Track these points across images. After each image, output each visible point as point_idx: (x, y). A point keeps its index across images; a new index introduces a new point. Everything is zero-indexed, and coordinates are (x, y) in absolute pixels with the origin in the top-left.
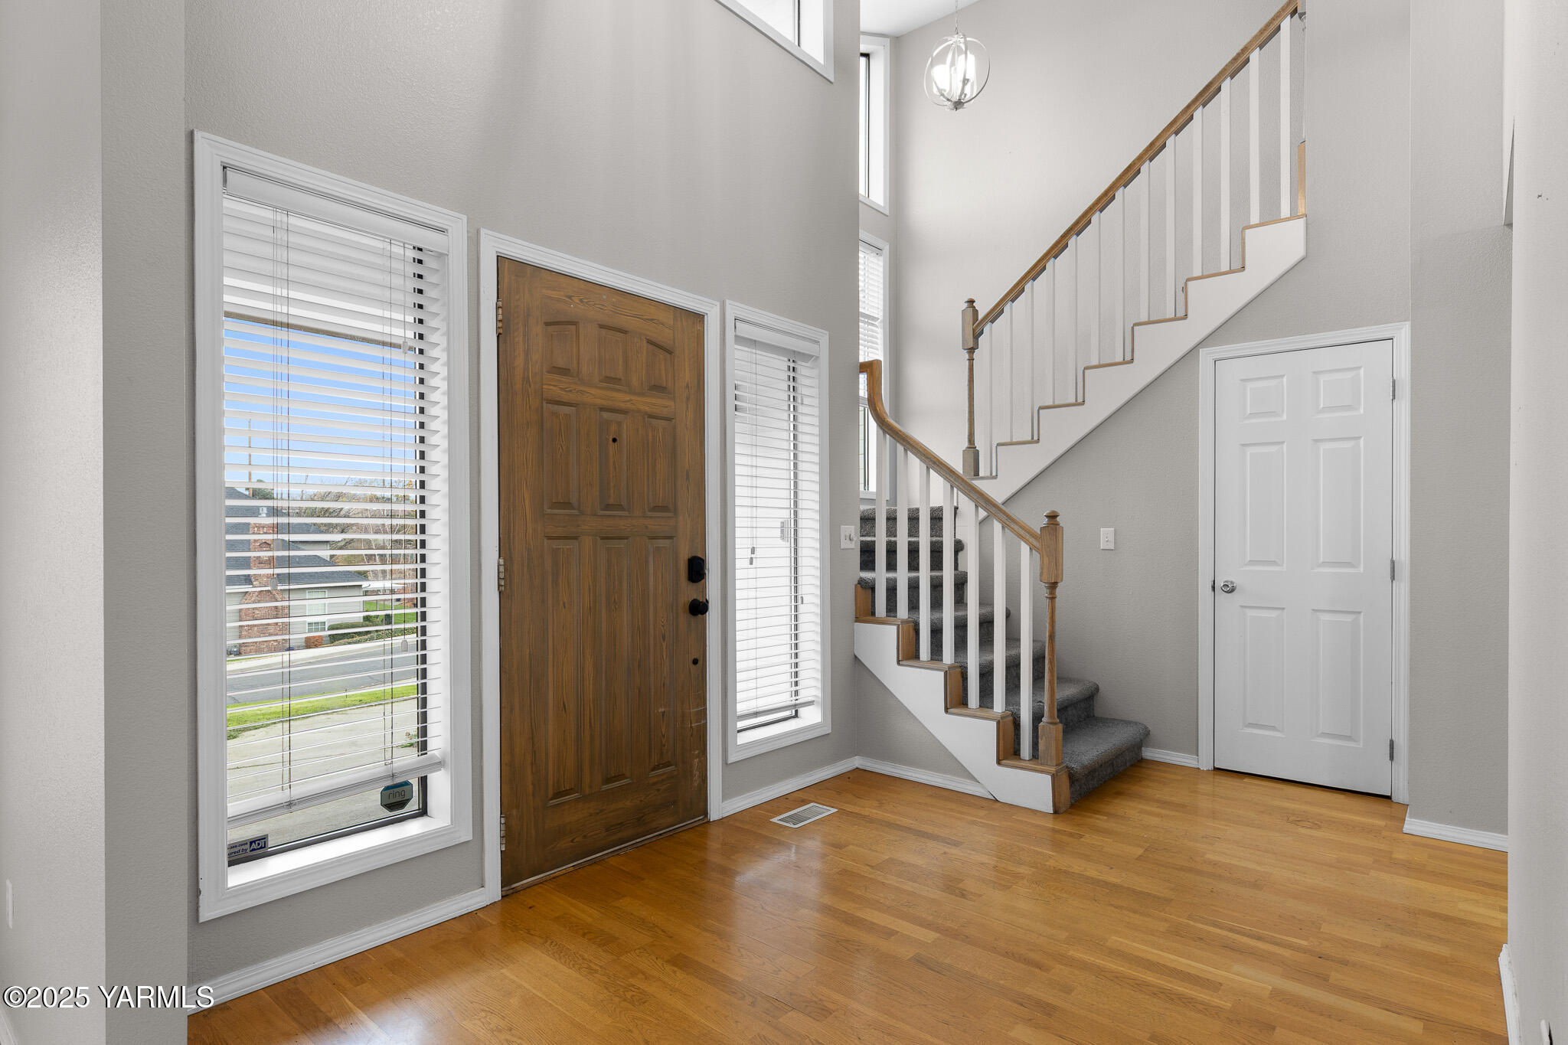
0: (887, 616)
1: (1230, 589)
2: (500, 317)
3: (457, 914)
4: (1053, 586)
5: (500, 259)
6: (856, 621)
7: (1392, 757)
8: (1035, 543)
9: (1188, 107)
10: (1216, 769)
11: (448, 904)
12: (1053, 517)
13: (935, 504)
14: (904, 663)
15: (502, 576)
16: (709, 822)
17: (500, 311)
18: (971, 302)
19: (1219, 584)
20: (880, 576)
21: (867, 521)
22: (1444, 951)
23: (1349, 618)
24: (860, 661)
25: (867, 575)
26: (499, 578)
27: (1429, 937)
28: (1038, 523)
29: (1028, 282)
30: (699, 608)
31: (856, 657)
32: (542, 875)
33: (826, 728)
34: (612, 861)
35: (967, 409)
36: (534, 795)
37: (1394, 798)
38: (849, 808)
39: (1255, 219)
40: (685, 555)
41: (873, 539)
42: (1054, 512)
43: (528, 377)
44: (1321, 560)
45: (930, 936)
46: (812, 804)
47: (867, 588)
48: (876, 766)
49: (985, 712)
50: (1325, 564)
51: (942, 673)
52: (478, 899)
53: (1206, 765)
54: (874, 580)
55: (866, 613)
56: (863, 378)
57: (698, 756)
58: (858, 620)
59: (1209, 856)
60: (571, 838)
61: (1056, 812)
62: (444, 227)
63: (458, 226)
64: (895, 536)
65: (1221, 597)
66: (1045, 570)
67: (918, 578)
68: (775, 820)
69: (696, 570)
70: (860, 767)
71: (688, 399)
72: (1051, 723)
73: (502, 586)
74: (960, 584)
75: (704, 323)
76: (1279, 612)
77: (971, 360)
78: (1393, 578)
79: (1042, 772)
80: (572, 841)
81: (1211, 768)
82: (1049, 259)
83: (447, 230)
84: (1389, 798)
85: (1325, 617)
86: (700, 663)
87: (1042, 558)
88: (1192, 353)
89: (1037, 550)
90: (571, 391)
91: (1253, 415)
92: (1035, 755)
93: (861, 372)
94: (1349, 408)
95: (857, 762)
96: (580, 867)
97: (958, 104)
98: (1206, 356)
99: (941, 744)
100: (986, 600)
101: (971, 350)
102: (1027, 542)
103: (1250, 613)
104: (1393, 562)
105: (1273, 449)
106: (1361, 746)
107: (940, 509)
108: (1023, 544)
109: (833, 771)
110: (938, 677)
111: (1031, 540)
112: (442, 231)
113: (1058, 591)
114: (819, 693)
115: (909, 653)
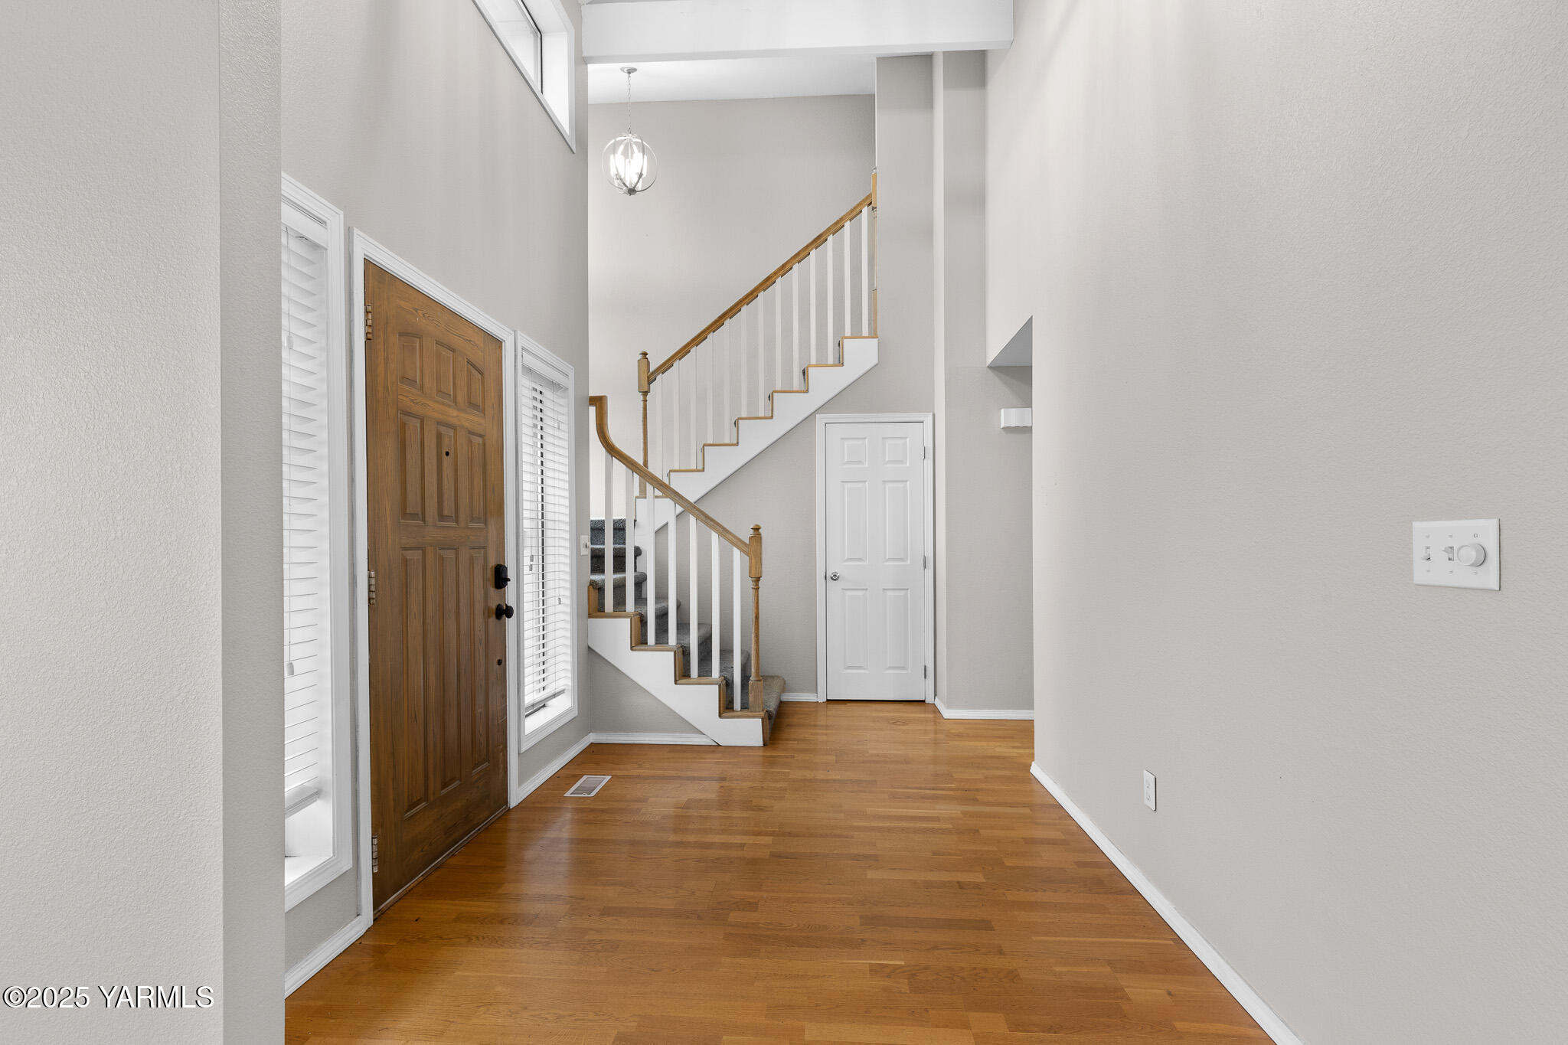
0: (614, 611)
1: (835, 578)
2: (370, 322)
3: (341, 950)
4: (757, 580)
5: (368, 263)
6: (589, 617)
7: (925, 677)
8: (745, 549)
9: (807, 246)
10: (828, 700)
11: (334, 941)
12: (757, 529)
13: (616, 517)
14: (637, 648)
15: (373, 588)
16: (509, 810)
17: (370, 316)
18: (645, 354)
19: (829, 574)
20: (609, 577)
21: (597, 529)
22: (1008, 773)
23: (902, 593)
24: (594, 651)
25: (597, 577)
26: (369, 591)
27: (997, 768)
28: (745, 535)
29: (693, 346)
30: (504, 612)
31: (589, 647)
32: (400, 891)
33: (574, 712)
34: (452, 861)
35: (642, 441)
36: (394, 810)
37: (927, 701)
38: (619, 773)
39: (848, 333)
40: (492, 563)
41: (601, 547)
42: (757, 525)
43: (387, 387)
44: (887, 557)
45: (768, 840)
46: (585, 777)
47: (598, 589)
48: (610, 738)
49: (704, 680)
50: (890, 559)
51: (673, 653)
52: (357, 929)
53: (822, 699)
54: (603, 581)
55: (596, 609)
56: (592, 410)
57: (502, 750)
58: (590, 616)
59: (870, 752)
60: (420, 849)
61: (765, 745)
62: (323, 218)
63: (336, 221)
64: (604, 544)
65: (830, 583)
66: (753, 568)
67: (625, 578)
68: (568, 794)
69: (500, 578)
70: (593, 741)
71: (493, 417)
72: (757, 681)
73: (373, 599)
74: (640, 583)
75: (501, 349)
76: (864, 591)
77: (645, 401)
78: (925, 567)
79: (754, 717)
80: (422, 851)
81: (825, 700)
82: (709, 333)
83: (325, 223)
84: (923, 701)
85: (889, 593)
86: (503, 663)
87: (750, 559)
88: (810, 418)
89: (747, 554)
90: (417, 403)
91: (848, 462)
92: (745, 706)
93: (590, 404)
94: (901, 462)
95: (593, 738)
96: (428, 875)
97: (632, 191)
98: (820, 419)
99: (671, 710)
100: (661, 596)
101: (645, 393)
102: (738, 548)
103: (848, 593)
104: (925, 558)
105: (860, 485)
106: (910, 672)
107: (623, 521)
108: (735, 549)
109: (578, 748)
110: (669, 656)
111: (741, 546)
112: (322, 222)
113: (760, 583)
114: (569, 682)
115: (639, 640)
